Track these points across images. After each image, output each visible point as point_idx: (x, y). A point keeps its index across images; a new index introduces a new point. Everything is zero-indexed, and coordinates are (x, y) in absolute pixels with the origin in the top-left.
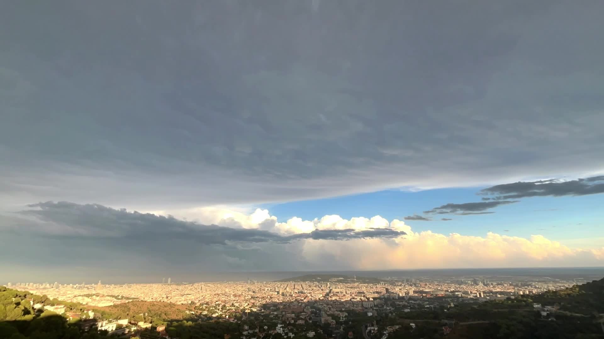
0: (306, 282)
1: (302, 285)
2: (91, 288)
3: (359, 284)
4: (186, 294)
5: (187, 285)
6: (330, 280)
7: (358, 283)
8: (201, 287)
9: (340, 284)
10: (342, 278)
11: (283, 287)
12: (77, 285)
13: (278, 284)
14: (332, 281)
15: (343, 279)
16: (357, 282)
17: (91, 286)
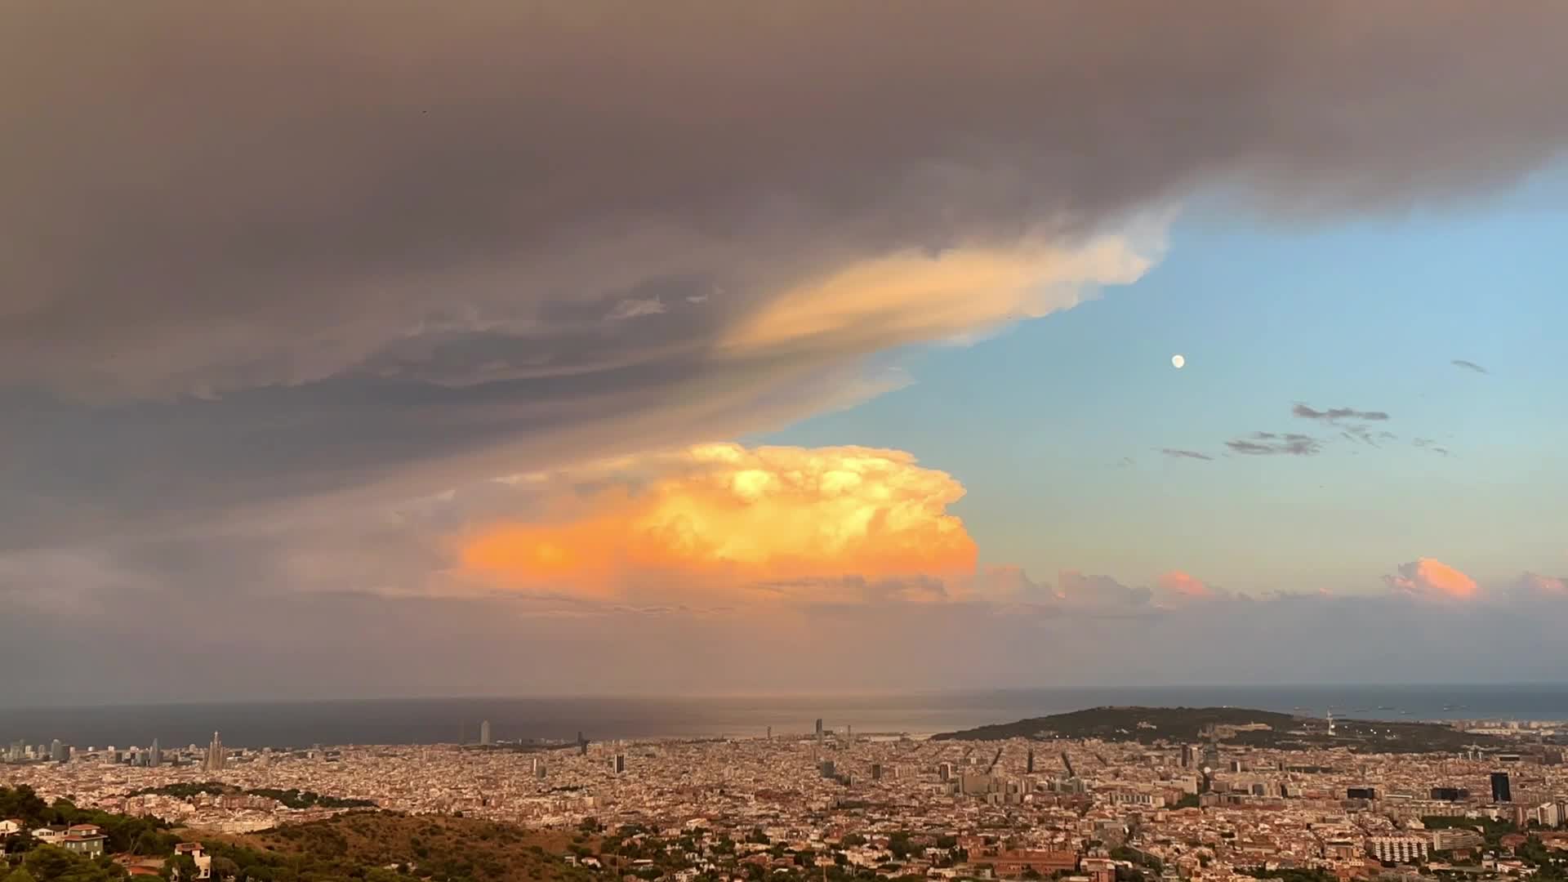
0: (1087, 742)
1: (1064, 757)
2: (188, 759)
3: (1353, 752)
4: (558, 787)
5: (557, 752)
6: (1200, 734)
7: (1345, 749)
8: (620, 760)
9: (1255, 750)
10: (1262, 726)
11: (981, 761)
12: (133, 748)
13: (955, 748)
14: (1214, 740)
15: (1269, 728)
16: (1341, 744)
17: (187, 752)
